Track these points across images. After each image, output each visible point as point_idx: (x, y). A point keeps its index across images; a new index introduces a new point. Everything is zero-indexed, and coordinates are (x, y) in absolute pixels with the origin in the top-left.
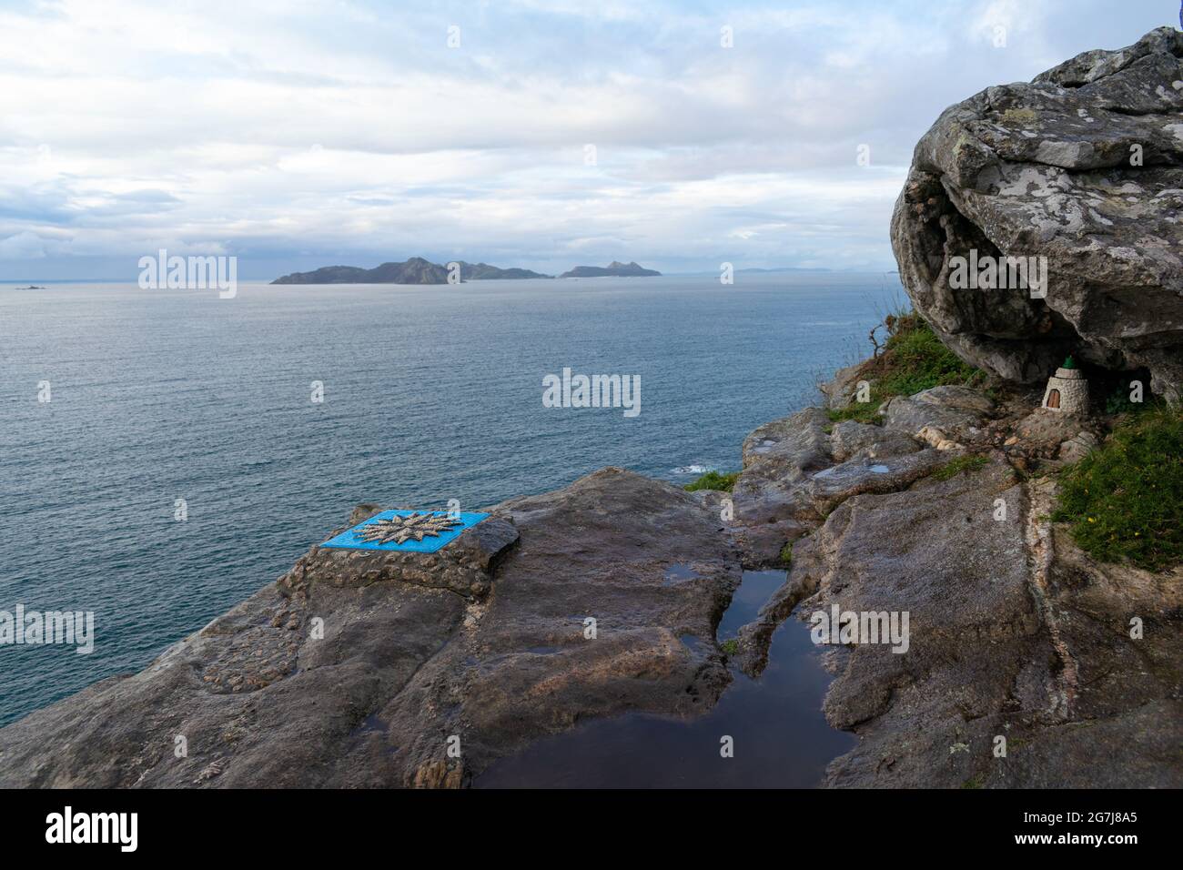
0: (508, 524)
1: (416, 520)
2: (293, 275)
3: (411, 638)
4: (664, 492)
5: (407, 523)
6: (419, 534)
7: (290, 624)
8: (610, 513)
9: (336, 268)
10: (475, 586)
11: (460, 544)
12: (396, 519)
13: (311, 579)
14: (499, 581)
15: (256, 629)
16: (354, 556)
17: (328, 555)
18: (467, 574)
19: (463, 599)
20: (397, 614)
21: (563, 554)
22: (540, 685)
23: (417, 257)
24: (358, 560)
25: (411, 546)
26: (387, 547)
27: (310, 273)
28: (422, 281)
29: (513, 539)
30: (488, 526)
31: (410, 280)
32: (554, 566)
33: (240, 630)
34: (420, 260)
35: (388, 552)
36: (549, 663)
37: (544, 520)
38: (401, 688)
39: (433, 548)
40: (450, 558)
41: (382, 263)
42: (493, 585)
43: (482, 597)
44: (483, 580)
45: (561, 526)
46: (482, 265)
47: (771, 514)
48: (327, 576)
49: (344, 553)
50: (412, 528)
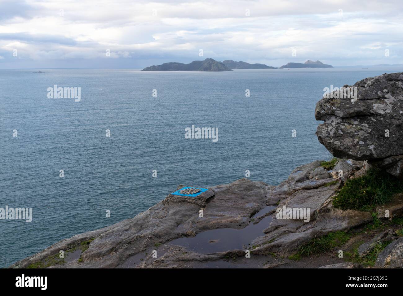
0: (212, 192)
1: (192, 190)
2: (151, 66)
3: (189, 213)
4: (255, 186)
5: (190, 190)
6: (192, 193)
7: (165, 209)
8: (239, 190)
9: (171, 63)
10: (203, 205)
11: (201, 196)
12: (188, 189)
13: (169, 201)
14: (208, 204)
15: (159, 210)
16: (178, 197)
17: (173, 196)
18: (201, 202)
19: (200, 207)
20: (186, 209)
21: (224, 199)
22: (211, 222)
23: (209, 58)
24: (179, 198)
25: (190, 195)
26: (185, 195)
27: (159, 66)
28: (212, 70)
29: (213, 195)
30: (208, 192)
31: (206, 69)
32: (221, 202)
33: (156, 210)
34: (211, 59)
35: (185, 196)
36: (214, 219)
37: (221, 192)
38: (186, 221)
39: (195, 196)
40: (198, 198)
41: (193, 61)
42: (207, 205)
43: (204, 207)
44: (204, 203)
45: (226, 193)
46: (241, 62)
47: (280, 193)
48: (172, 200)
49: (176, 196)
50: (191, 192)
